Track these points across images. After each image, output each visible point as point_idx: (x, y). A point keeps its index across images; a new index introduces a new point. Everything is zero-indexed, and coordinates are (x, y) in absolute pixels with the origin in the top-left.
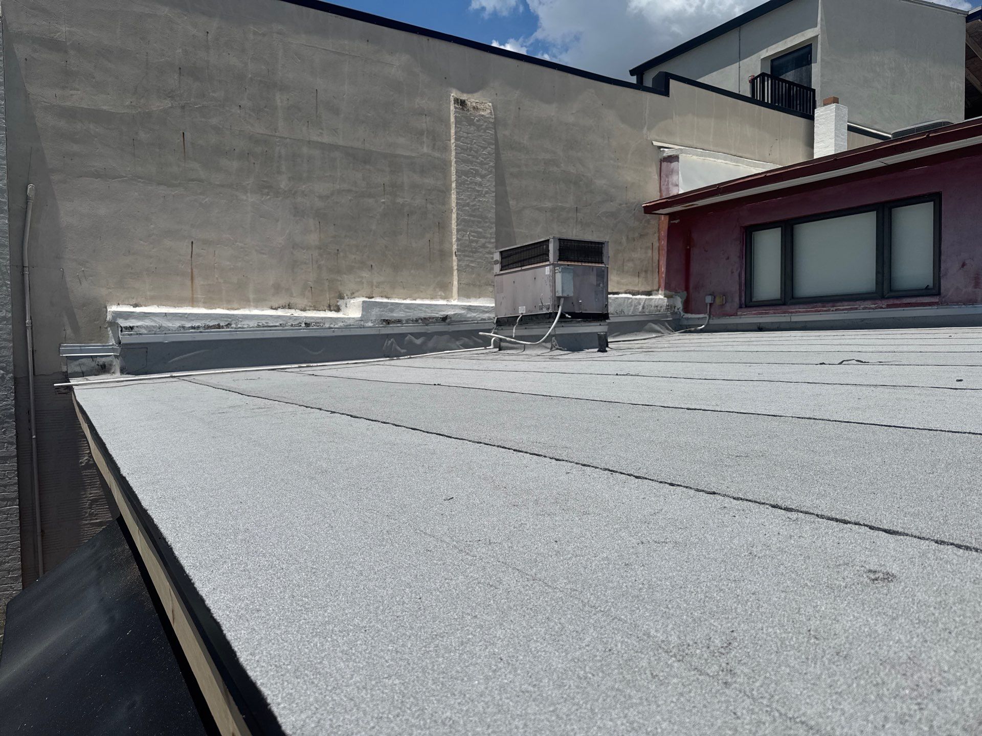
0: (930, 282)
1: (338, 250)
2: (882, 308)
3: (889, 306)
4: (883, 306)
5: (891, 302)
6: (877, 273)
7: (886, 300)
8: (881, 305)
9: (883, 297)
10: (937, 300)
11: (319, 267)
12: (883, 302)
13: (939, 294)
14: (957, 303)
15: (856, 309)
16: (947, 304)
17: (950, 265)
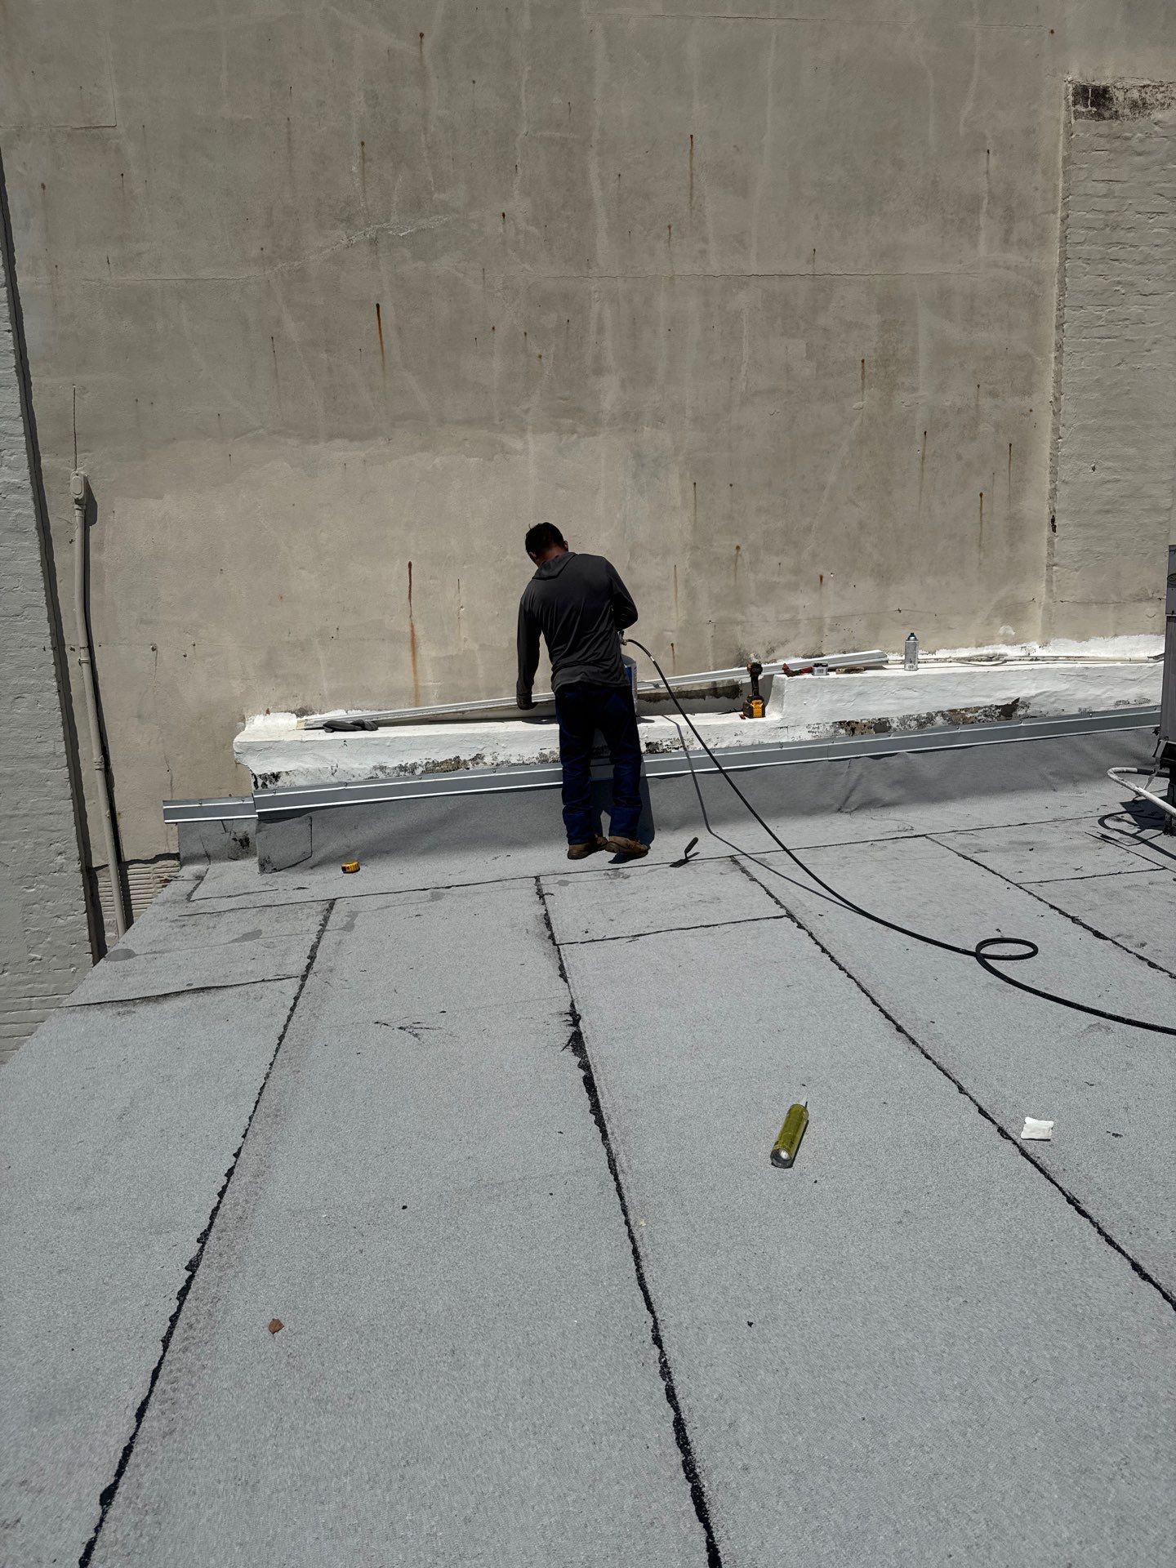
1: (738, 548)
11: (692, 595)
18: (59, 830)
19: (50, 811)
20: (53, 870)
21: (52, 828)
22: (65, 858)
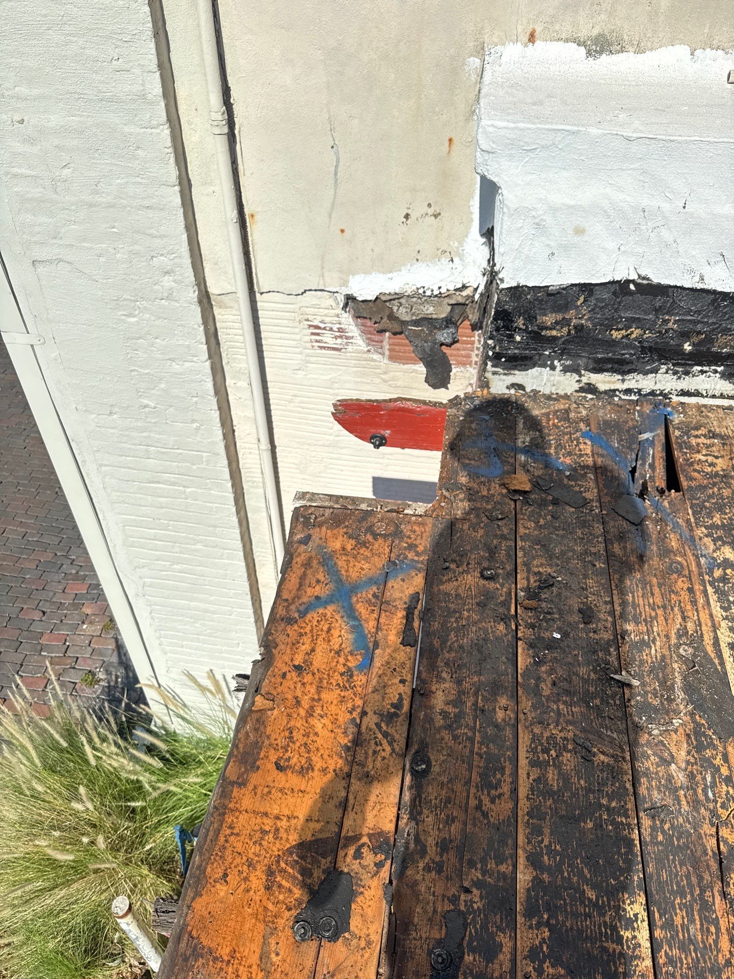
18: (162, 237)
19: (147, 203)
20: (160, 296)
21: (153, 231)
22: (174, 281)
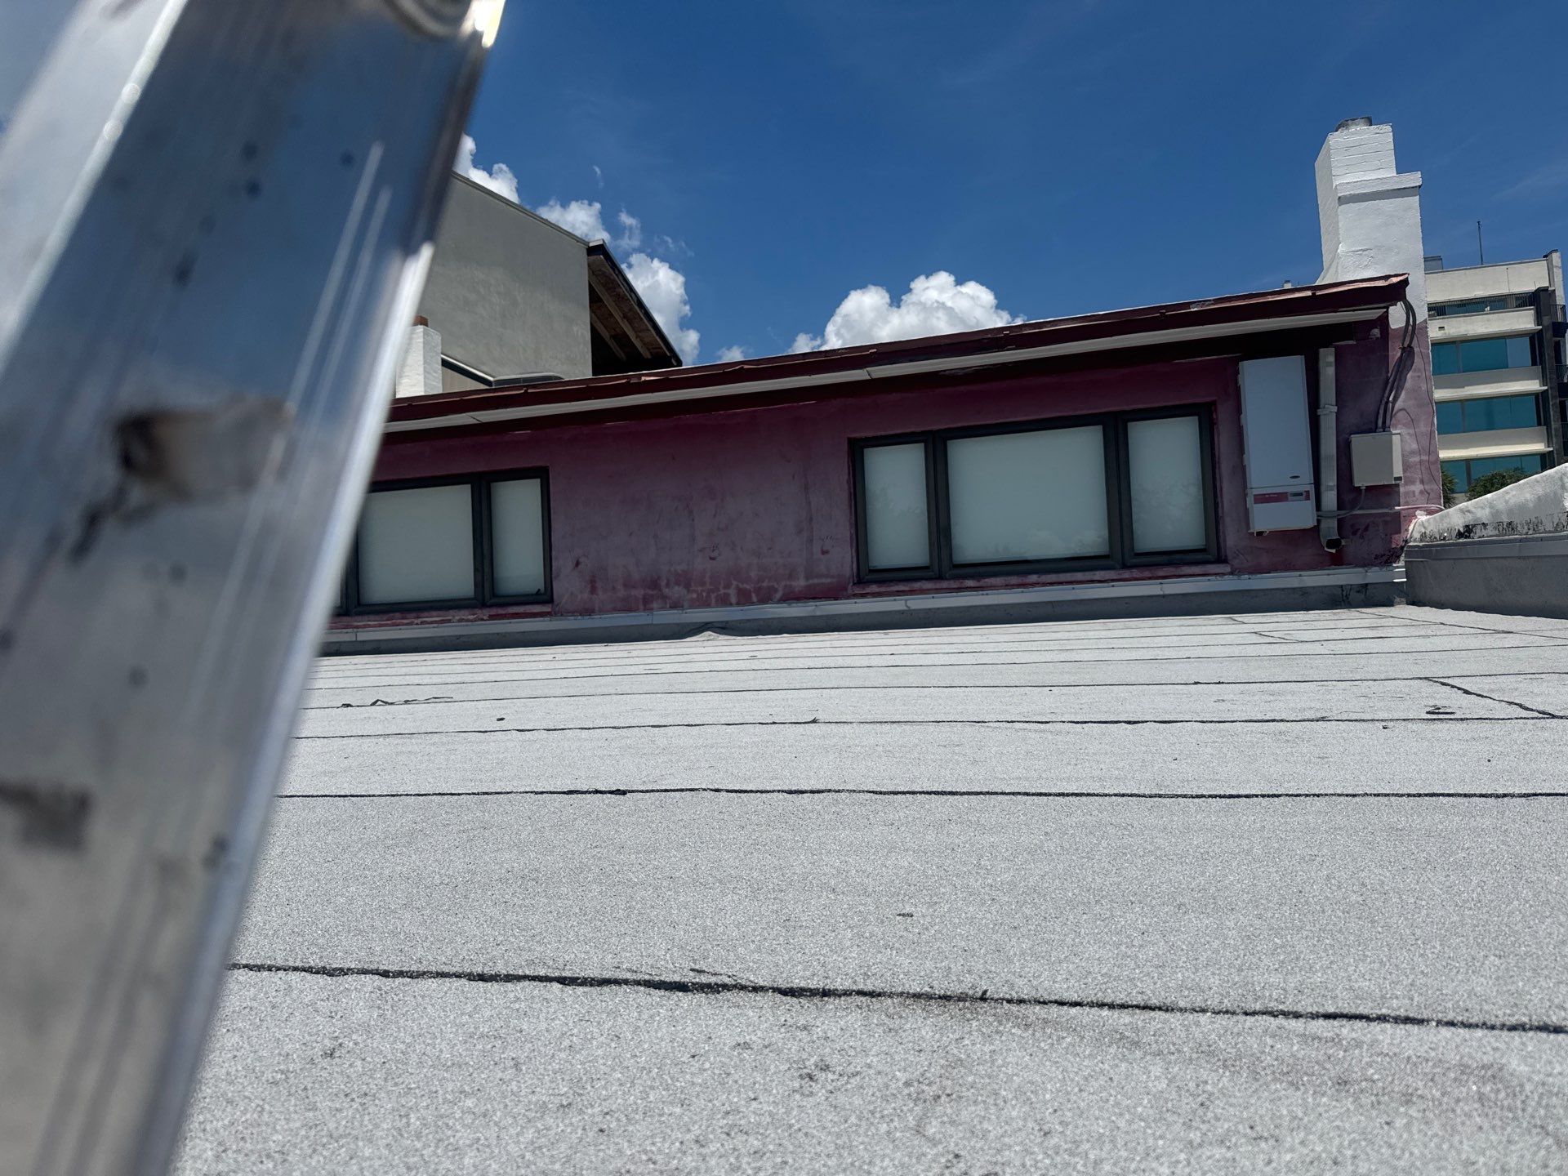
0: (539, 584)
2: (482, 620)
3: (492, 617)
4: (485, 618)
5: (494, 611)
6: (476, 570)
7: (488, 609)
8: (481, 616)
9: (484, 605)
10: (549, 610)
12: (484, 611)
13: (551, 601)
14: (573, 613)
15: (449, 621)
16: (562, 615)
17: (562, 563)
